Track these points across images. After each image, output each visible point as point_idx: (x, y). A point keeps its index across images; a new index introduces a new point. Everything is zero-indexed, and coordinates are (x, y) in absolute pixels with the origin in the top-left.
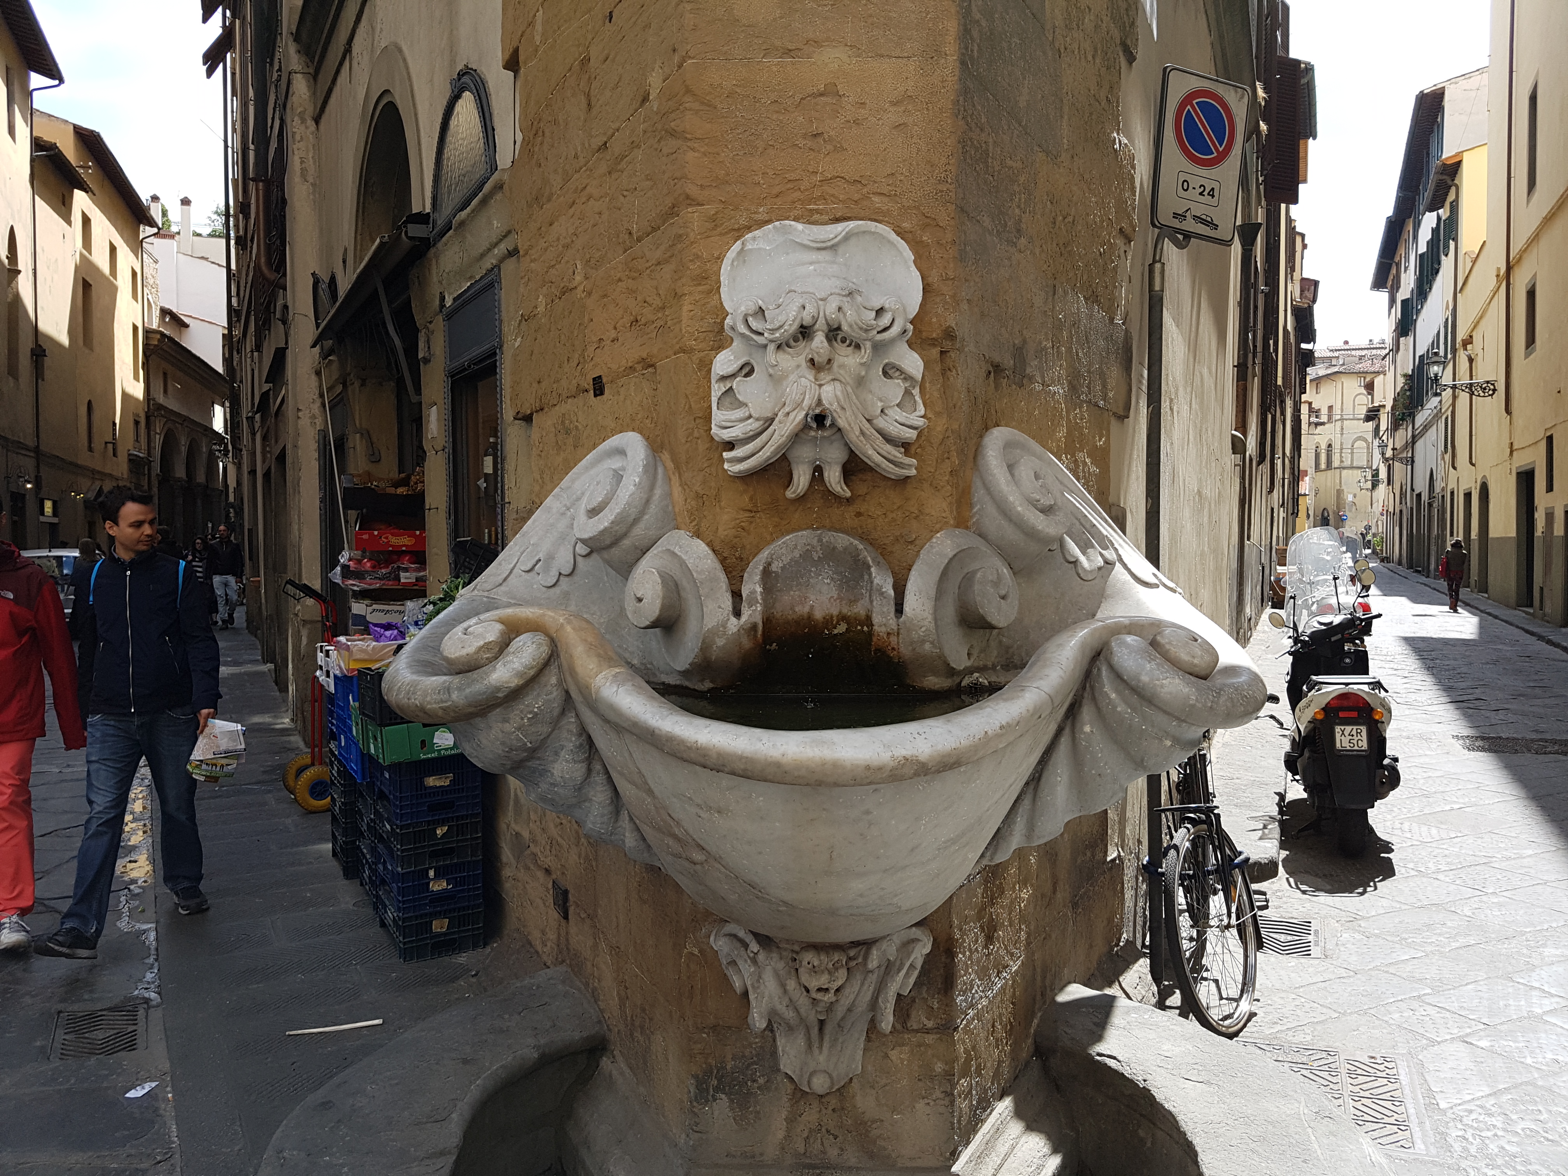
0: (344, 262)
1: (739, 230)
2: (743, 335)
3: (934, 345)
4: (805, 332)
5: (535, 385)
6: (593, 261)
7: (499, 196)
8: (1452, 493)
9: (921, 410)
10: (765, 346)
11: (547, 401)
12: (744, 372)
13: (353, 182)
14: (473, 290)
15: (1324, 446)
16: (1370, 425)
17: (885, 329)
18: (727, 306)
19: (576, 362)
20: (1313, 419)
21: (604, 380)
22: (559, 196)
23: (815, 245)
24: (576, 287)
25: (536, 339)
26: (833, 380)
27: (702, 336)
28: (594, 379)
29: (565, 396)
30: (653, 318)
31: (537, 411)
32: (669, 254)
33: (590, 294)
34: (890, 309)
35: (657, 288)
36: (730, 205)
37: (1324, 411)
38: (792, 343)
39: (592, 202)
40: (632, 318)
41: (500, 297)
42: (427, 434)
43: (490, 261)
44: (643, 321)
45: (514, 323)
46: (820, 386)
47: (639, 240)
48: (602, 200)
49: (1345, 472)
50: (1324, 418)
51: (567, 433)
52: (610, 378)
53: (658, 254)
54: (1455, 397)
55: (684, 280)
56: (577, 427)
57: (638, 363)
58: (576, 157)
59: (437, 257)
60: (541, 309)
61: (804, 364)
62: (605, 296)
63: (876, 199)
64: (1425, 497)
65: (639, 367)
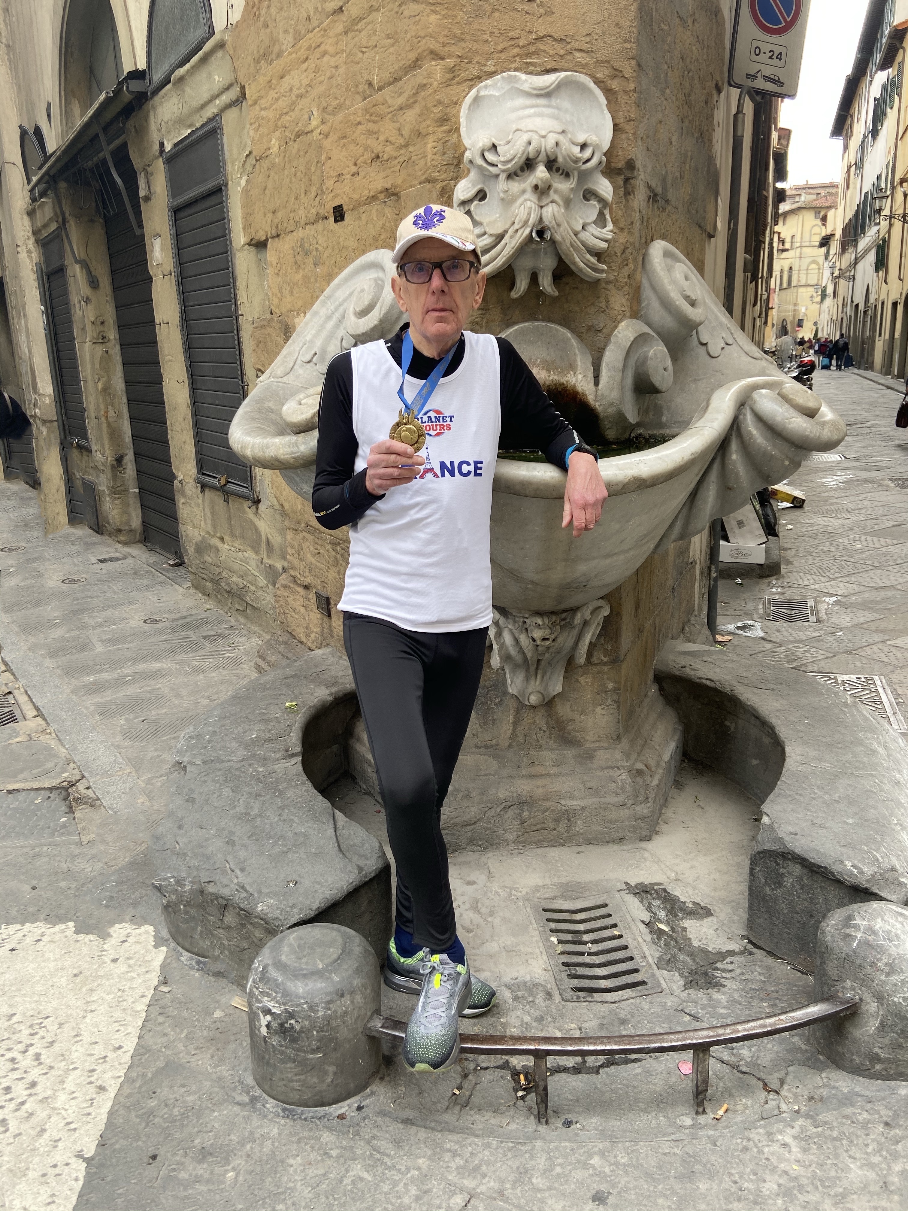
0: (49, 116)
1: (472, 80)
2: (480, 167)
3: (619, 174)
4: (529, 164)
5: (270, 215)
6: (330, 108)
7: (220, 54)
8: (883, 303)
9: (610, 226)
10: (497, 176)
11: (284, 228)
12: (478, 197)
13: (53, 43)
14: (195, 137)
15: (786, 269)
16: (823, 250)
17: (588, 161)
18: (467, 142)
19: (314, 194)
20: (781, 247)
21: (344, 209)
22: (290, 54)
23: (535, 92)
24: (312, 131)
25: (269, 176)
26: (552, 202)
27: (445, 168)
28: (334, 208)
29: (303, 221)
30: (395, 154)
31: (273, 238)
32: (411, 101)
33: (327, 136)
34: (591, 144)
35: (399, 130)
36: (466, 59)
37: (788, 239)
38: (519, 173)
39: (326, 58)
40: (373, 155)
41: (222, 142)
42: (151, 261)
43: (211, 111)
44: (386, 157)
45: (238, 164)
46: (542, 207)
47: (380, 89)
48: (338, 56)
49: (801, 290)
50: (787, 246)
51: (306, 254)
52: (351, 207)
53: (401, 101)
54: (891, 225)
55: (428, 122)
56: (317, 249)
57: (381, 192)
58: (309, 18)
59: (154, 108)
60: (274, 150)
61: (529, 190)
62: (344, 137)
63: (577, 54)
64: (861, 307)
65: (381, 196)
